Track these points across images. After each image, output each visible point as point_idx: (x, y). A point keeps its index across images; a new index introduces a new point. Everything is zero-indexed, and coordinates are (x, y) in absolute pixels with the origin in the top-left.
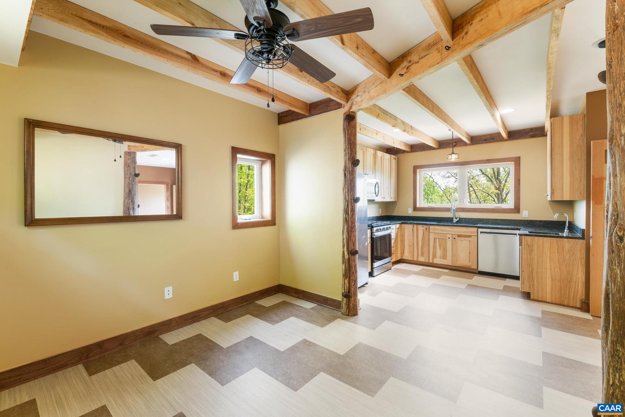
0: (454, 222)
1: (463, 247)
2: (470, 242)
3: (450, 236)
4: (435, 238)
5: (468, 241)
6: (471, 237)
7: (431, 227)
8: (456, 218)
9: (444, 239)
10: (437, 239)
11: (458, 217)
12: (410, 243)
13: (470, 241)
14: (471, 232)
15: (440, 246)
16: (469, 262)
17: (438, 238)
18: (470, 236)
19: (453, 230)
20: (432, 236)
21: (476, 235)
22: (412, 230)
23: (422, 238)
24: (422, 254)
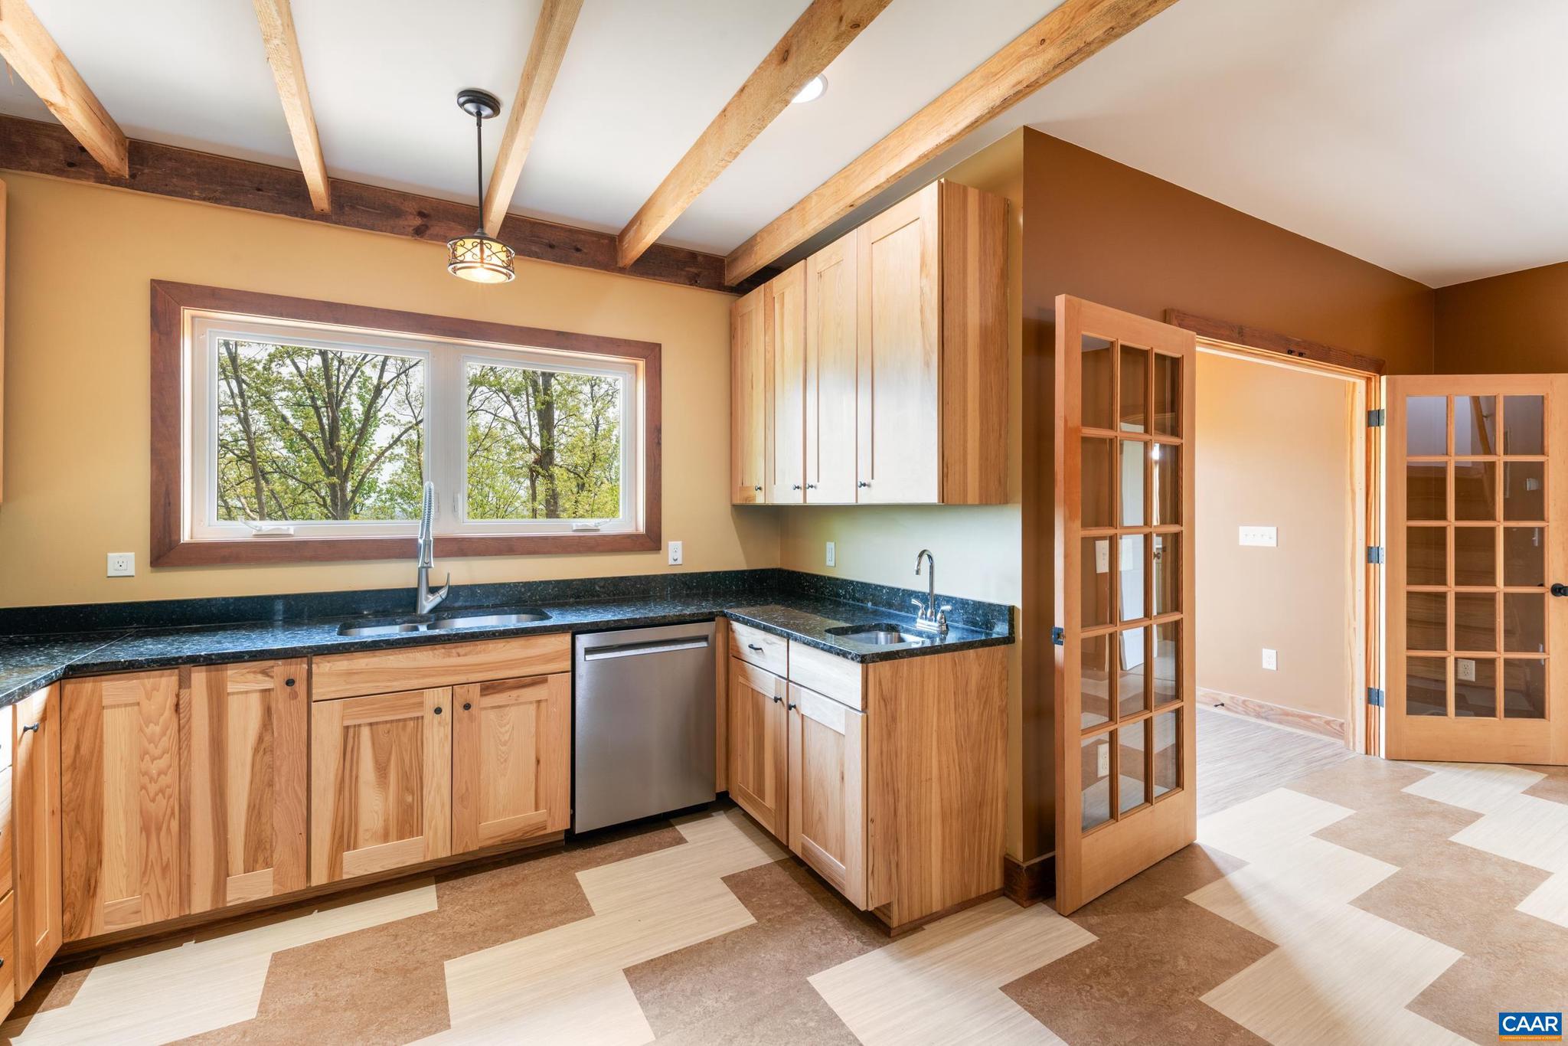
0: (425, 611)
1: (505, 744)
2: (538, 707)
3: (442, 698)
4: (347, 728)
5: (531, 703)
6: (545, 681)
7: (323, 667)
8: (433, 590)
9: (405, 720)
10: (365, 732)
11: (442, 582)
12: (152, 807)
13: (539, 702)
14: (547, 659)
15: (382, 770)
16: (537, 808)
17: (371, 724)
18: (539, 680)
19: (454, 661)
20: (327, 725)
21: (568, 665)
22: (169, 712)
23: (256, 751)
24: (258, 853)
